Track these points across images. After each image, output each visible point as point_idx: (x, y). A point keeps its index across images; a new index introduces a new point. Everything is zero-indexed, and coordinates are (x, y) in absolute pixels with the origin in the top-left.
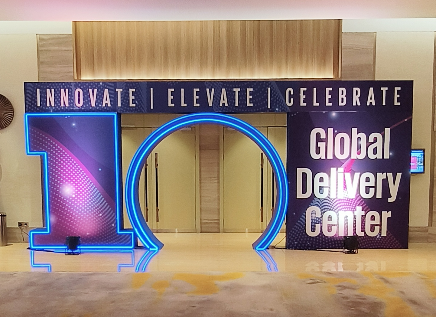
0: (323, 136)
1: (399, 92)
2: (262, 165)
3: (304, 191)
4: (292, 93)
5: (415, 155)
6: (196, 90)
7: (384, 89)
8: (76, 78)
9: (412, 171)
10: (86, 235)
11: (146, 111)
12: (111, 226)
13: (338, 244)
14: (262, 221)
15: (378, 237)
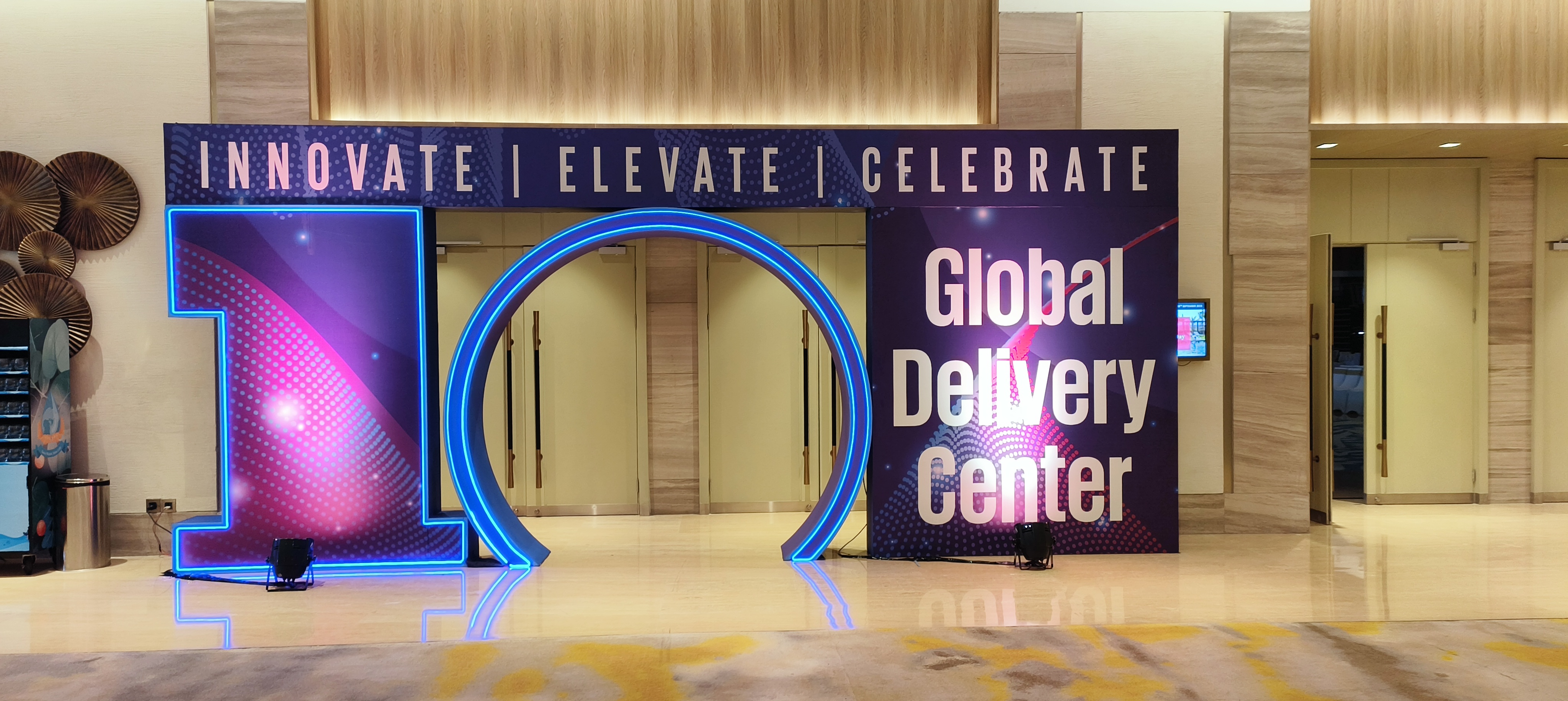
0: (957, 269)
1: (1142, 158)
2: (805, 340)
3: (913, 408)
4: (877, 161)
5: (1188, 315)
6: (631, 151)
7: (1107, 152)
8: (315, 116)
9: (1181, 353)
10: (334, 533)
11: (501, 204)
12: (403, 506)
13: (1000, 542)
14: (807, 481)
15: (1100, 523)
